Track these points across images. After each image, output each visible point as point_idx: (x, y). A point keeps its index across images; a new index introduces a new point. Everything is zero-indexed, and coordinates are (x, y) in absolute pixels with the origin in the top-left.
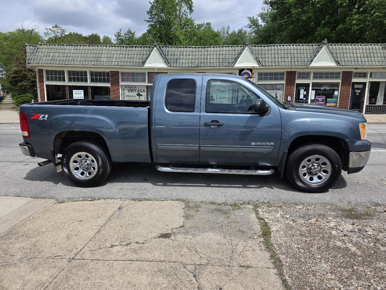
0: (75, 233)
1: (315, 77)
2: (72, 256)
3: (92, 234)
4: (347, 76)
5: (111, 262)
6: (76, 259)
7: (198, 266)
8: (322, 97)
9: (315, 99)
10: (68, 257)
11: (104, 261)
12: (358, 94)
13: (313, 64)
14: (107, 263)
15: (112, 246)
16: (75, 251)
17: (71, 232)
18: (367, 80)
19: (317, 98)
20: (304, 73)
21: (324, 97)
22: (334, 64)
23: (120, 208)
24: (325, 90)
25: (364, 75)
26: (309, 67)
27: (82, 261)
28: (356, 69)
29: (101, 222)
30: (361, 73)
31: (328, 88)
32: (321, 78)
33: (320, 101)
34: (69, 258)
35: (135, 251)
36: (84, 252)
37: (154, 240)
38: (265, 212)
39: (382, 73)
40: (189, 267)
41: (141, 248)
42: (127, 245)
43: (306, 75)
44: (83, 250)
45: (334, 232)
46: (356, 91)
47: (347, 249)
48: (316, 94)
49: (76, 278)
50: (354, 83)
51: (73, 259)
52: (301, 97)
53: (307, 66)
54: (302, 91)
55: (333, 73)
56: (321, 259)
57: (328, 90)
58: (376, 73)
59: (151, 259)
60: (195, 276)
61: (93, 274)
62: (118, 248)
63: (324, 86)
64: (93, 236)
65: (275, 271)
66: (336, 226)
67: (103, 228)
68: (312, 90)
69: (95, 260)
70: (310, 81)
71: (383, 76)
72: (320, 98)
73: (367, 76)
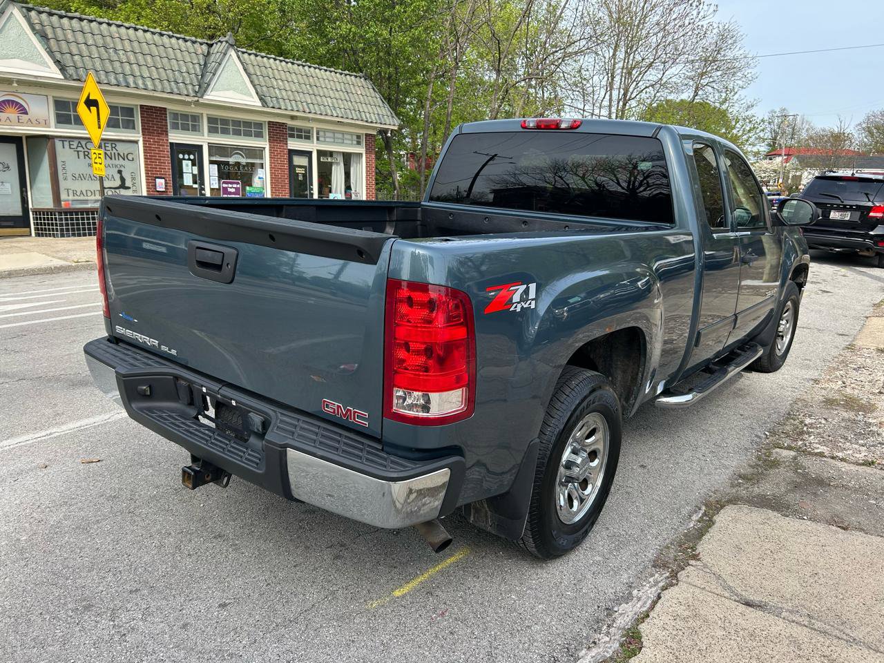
1: (212, 130)
4: (279, 132)
8: (234, 183)
9: (219, 186)
12: (301, 178)
13: (212, 96)
18: (313, 146)
19: (225, 185)
20: (185, 116)
21: (238, 183)
22: (255, 102)
24: (238, 164)
25: (305, 135)
26: (201, 101)
28: (293, 118)
30: (300, 130)
31: (243, 161)
32: (225, 132)
33: (230, 193)
39: (334, 132)
43: (190, 122)
46: (298, 170)
48: (222, 175)
50: (292, 153)
52: (188, 180)
53: (196, 99)
54: (187, 165)
55: (248, 124)
57: (244, 166)
58: (325, 131)
63: (234, 154)
68: (212, 162)
70: (204, 139)
71: (336, 140)
72: (230, 186)
73: (313, 137)
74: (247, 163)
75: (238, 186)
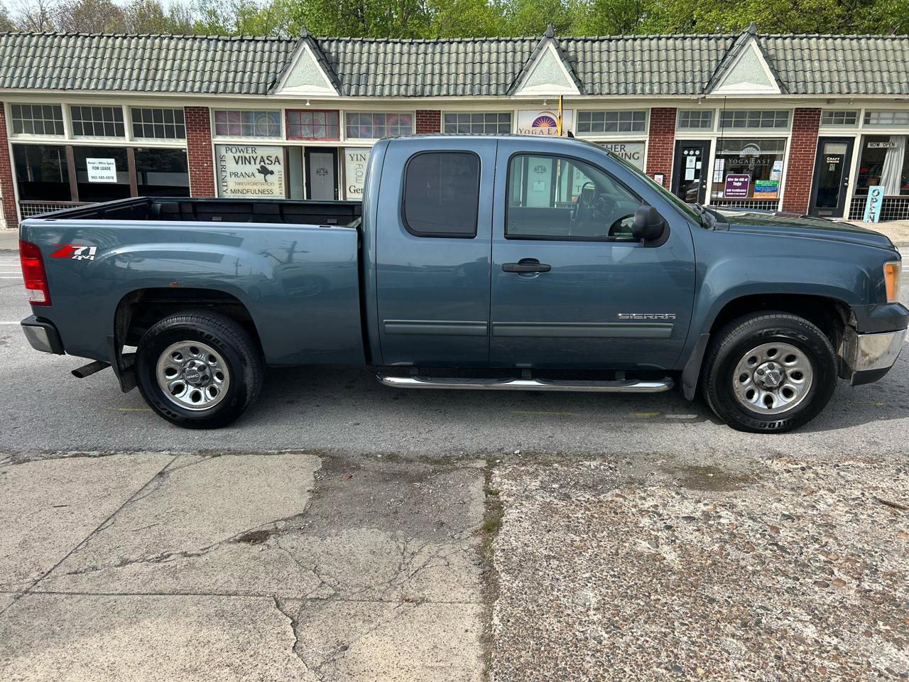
0: (43, 534)
1: (723, 124)
2: (25, 587)
3: (82, 534)
4: (807, 119)
5: (112, 598)
6: (34, 592)
7: (309, 603)
8: (743, 177)
9: (724, 180)
10: (16, 588)
11: (95, 597)
12: (832, 168)
13: (721, 91)
14: (102, 600)
15: (124, 563)
16: (35, 575)
17: (33, 533)
18: (857, 132)
19: (729, 180)
20: (696, 114)
21: (747, 177)
22: (773, 90)
23: (161, 474)
24: (749, 157)
25: (850, 119)
26: (708, 97)
27: (48, 596)
28: (829, 101)
29: (108, 507)
30: (840, 114)
31: (756, 153)
32: (739, 125)
33: (736, 187)
34: (19, 590)
35: (174, 573)
36: (55, 577)
37: (226, 547)
38: (508, 476)
39: (894, 112)
40: (288, 606)
41: (191, 566)
42: (158, 560)
43: (701, 119)
44: (53, 573)
45: (645, 522)
46: (830, 160)
47: (656, 558)
48: (727, 169)
49: (25, 634)
50: (825, 140)
51: (26, 592)
52: (690, 175)
53: (703, 96)
54: (691, 161)
55: (769, 114)
56: (588, 579)
57: (756, 159)
58: (879, 111)
59: (206, 590)
60: (294, 624)
61: (67, 625)
62: (135, 567)
63: (747, 146)
64: (82, 540)
65: (479, 609)
66: (656, 506)
67: (110, 522)
68: (717, 157)
69: (78, 594)
70: (712, 135)
71: (896, 122)
72: (736, 180)
73: (858, 121)
74: (762, 156)
75: (746, 180)
